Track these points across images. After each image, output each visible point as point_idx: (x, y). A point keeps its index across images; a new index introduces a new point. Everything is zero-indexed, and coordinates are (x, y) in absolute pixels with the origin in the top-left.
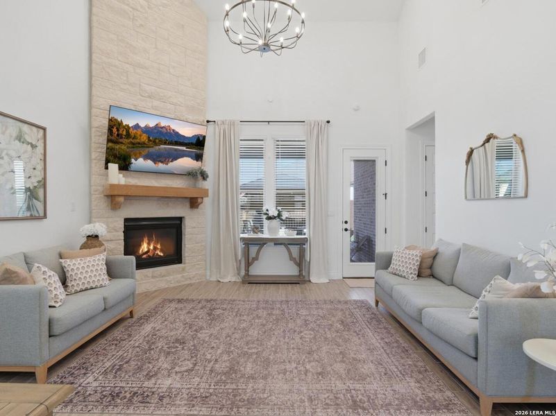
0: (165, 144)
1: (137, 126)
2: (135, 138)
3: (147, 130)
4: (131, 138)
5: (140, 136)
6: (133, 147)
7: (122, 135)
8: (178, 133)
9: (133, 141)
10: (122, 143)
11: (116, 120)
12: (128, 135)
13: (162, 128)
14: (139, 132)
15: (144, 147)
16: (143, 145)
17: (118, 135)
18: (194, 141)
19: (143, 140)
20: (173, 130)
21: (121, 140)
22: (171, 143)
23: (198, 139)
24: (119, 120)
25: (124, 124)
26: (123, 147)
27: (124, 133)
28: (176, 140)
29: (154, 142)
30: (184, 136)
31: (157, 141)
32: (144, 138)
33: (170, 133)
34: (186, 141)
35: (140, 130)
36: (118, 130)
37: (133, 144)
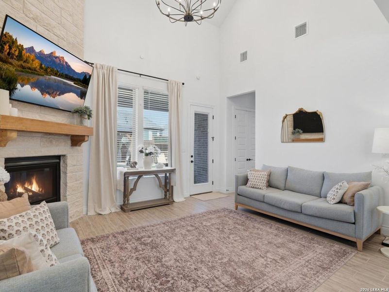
0: (56, 75)
1: (31, 49)
2: (26, 61)
3: (41, 56)
4: (22, 60)
5: (33, 61)
6: (22, 71)
7: (13, 54)
8: (69, 66)
9: (24, 64)
10: (11, 64)
11: (11, 37)
12: (20, 57)
13: (56, 57)
14: (32, 56)
15: (34, 73)
16: (33, 71)
17: (9, 54)
18: (82, 78)
19: (34, 66)
20: (66, 63)
21: (10, 60)
22: (61, 76)
23: (85, 76)
24: (14, 38)
25: (18, 44)
26: (11, 68)
27: (17, 53)
28: (67, 73)
29: (46, 70)
30: (74, 71)
31: (49, 70)
32: (36, 64)
33: (63, 65)
34: (75, 77)
35: (33, 54)
36: (10, 48)
37: (23, 67)
